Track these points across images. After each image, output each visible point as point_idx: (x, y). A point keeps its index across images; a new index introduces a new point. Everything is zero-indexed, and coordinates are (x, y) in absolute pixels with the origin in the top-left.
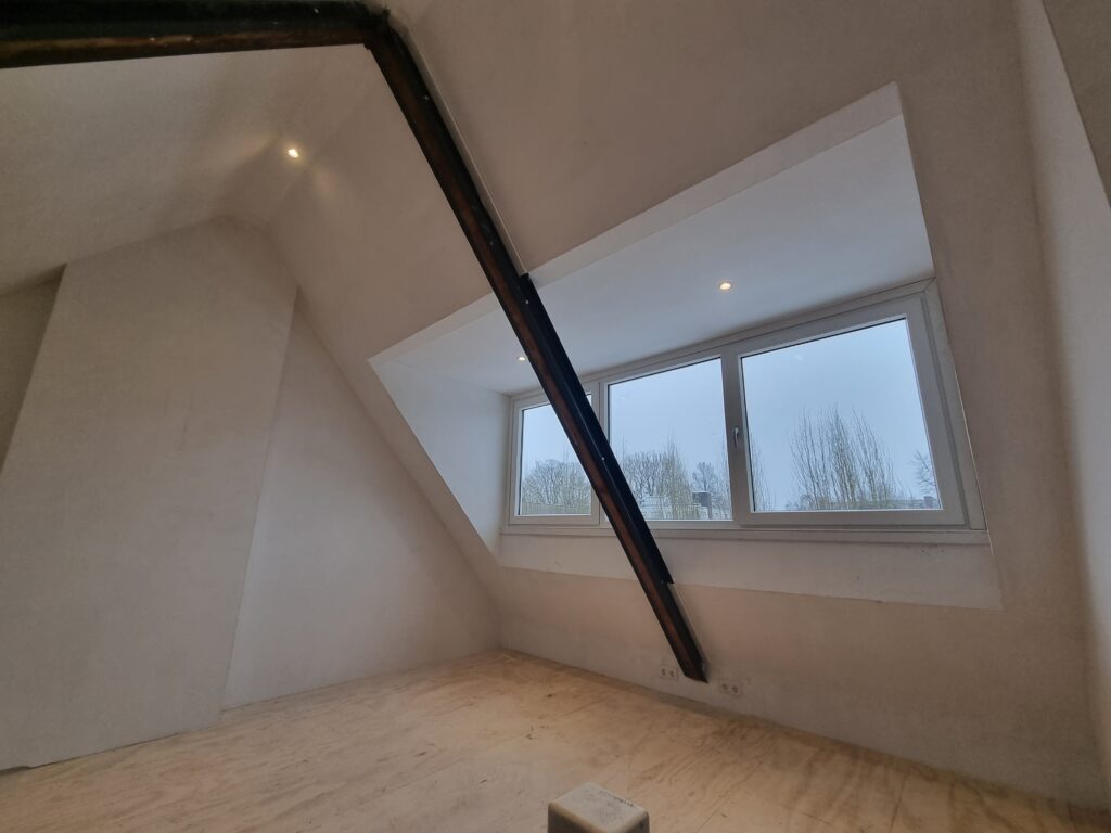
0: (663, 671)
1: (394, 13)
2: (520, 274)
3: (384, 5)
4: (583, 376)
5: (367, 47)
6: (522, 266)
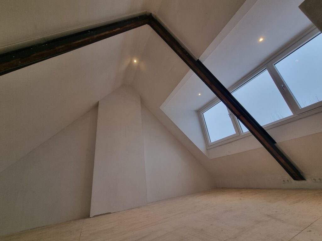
0: (284, 181)
1: (153, 13)
2: (196, 60)
3: (150, 12)
4: (228, 89)
5: (148, 24)
6: (196, 58)
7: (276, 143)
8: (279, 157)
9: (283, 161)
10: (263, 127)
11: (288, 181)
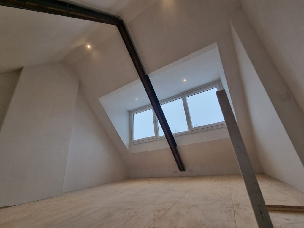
0: (174, 171)
1: (124, 21)
3: (122, 19)
5: (117, 26)
6: (147, 73)
7: (177, 146)
10: (173, 135)
11: (177, 171)
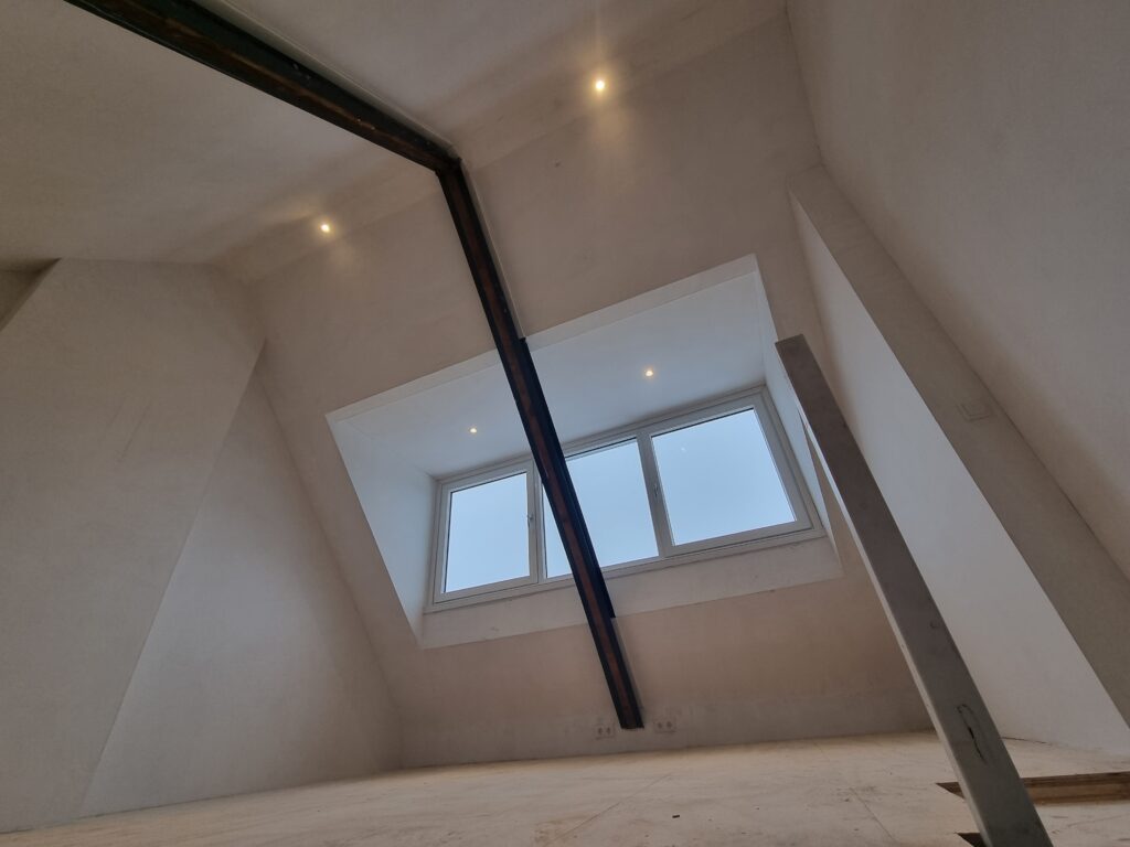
0: (600, 731)
5: (437, 174)
6: (522, 332)
7: (613, 616)
8: (610, 656)
9: (614, 667)
11: (609, 729)
